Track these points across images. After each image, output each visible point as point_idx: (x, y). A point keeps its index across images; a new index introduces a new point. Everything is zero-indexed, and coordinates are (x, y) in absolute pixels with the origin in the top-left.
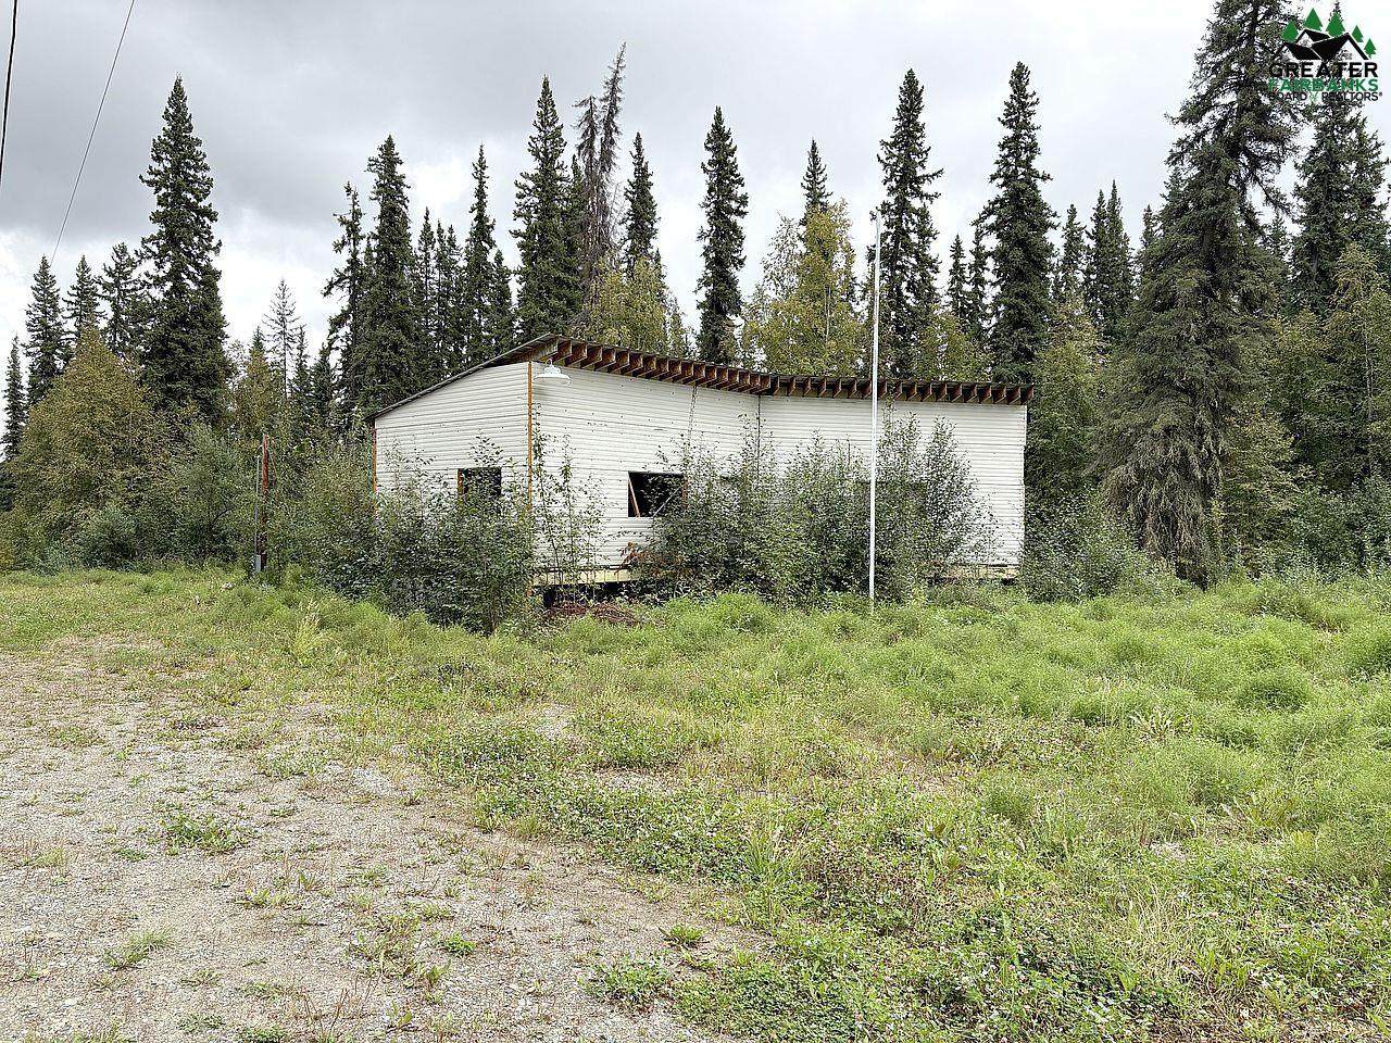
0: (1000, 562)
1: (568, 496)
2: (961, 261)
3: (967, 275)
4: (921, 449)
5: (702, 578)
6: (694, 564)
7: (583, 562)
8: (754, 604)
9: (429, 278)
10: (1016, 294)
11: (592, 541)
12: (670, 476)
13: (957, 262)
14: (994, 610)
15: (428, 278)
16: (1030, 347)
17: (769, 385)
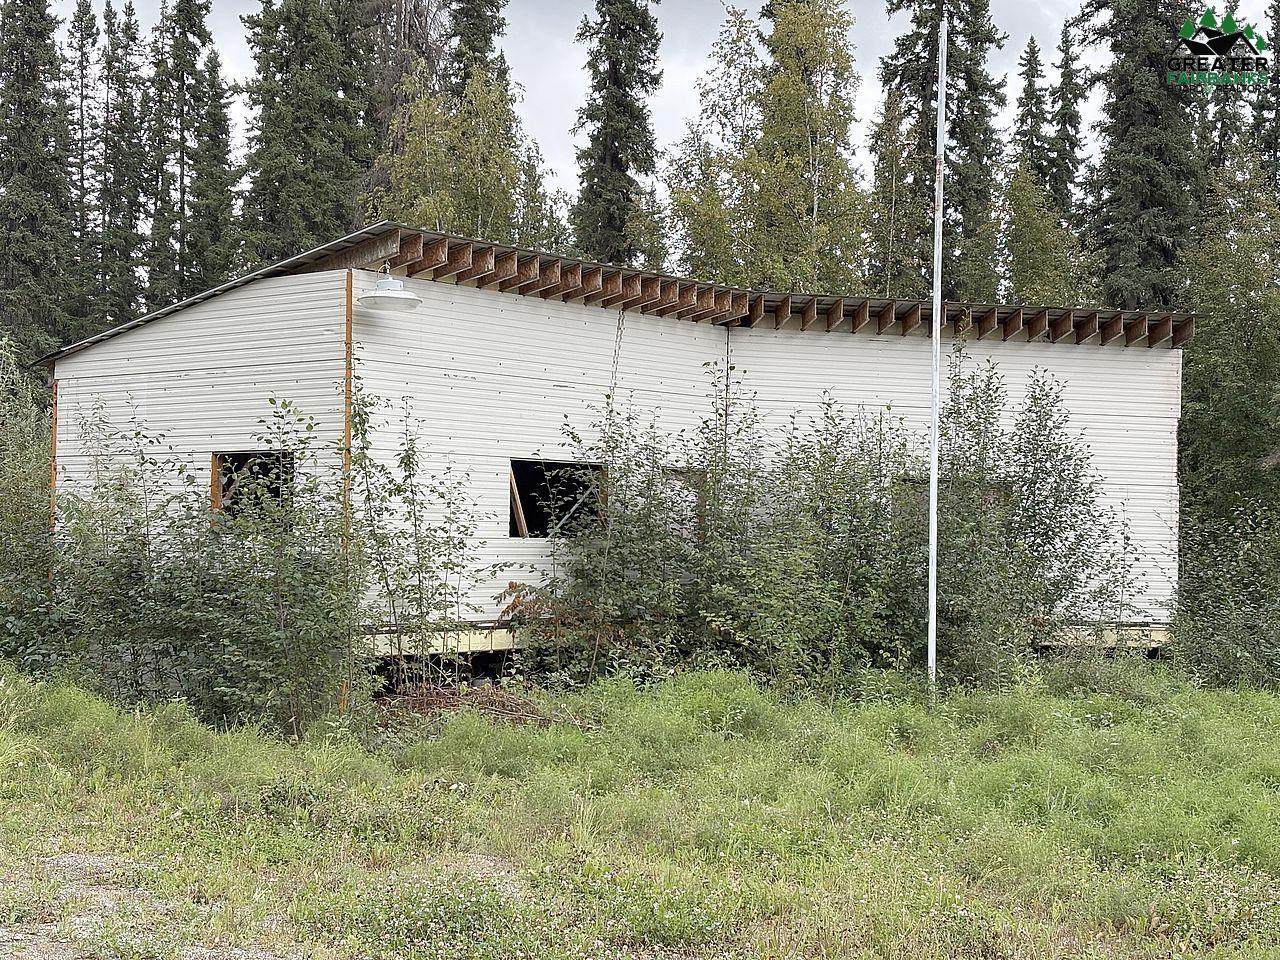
0: (1139, 619)
1: (412, 502)
2: (1039, 83)
3: (1047, 107)
4: (1006, 423)
5: (639, 643)
6: (626, 620)
7: (434, 616)
8: (743, 688)
9: (86, 97)
10: (1147, 149)
11: (453, 580)
12: (585, 467)
13: (1031, 84)
14: (1143, 701)
15: (84, 97)
16: (1168, 241)
17: (746, 311)
